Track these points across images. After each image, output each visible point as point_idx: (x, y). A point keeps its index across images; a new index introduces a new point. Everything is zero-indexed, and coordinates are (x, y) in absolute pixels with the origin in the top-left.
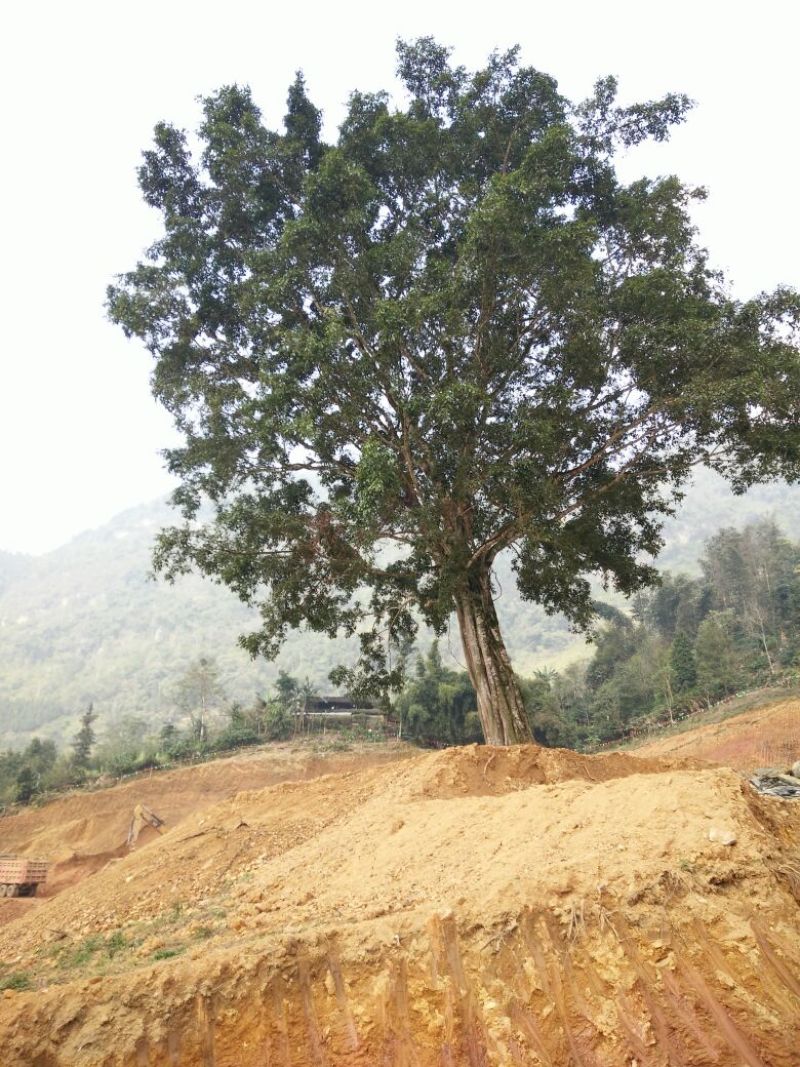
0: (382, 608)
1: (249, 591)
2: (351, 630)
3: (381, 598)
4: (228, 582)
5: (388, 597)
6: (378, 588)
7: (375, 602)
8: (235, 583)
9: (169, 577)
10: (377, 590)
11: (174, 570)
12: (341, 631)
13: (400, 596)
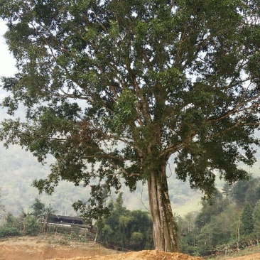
0: (104, 174)
1: (43, 157)
2: (87, 183)
3: (104, 169)
4: (32, 150)
5: (108, 168)
6: (103, 163)
7: (101, 170)
8: (35, 152)
9: (6, 145)
10: (103, 164)
11: (8, 142)
12: (82, 182)
13: (113, 168)
